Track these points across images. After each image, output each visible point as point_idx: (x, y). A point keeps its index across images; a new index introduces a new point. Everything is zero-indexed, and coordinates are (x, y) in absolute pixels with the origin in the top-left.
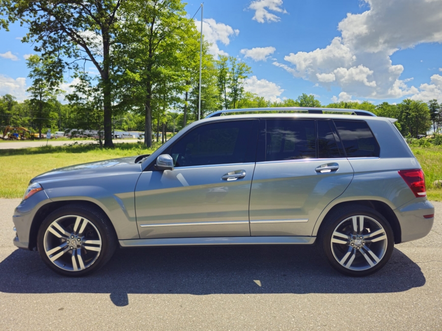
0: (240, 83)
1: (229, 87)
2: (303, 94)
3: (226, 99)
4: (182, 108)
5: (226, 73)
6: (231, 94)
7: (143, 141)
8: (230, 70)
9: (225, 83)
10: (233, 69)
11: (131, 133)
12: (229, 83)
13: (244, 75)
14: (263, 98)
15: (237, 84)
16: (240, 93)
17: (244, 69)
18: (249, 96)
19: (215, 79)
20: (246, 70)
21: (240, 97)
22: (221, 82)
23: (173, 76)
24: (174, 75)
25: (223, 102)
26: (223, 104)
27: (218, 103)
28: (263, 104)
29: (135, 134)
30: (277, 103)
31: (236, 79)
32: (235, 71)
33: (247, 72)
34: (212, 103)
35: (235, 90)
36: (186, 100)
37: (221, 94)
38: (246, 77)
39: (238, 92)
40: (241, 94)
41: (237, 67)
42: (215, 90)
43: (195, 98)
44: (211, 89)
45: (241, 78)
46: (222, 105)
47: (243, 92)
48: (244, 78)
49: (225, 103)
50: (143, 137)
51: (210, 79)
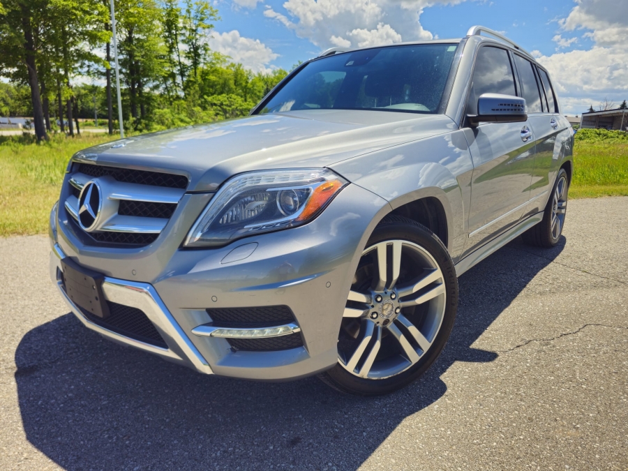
0: (201, 36)
1: (183, 41)
2: (299, 62)
3: (180, 63)
4: (103, 74)
5: (177, 16)
6: (189, 53)
7: (33, 132)
8: (184, 13)
9: (176, 35)
10: (188, 11)
11: (13, 120)
12: (183, 34)
13: (207, 22)
14: (241, 65)
15: (198, 36)
16: (204, 52)
17: (208, 12)
18: (218, 59)
19: (159, 26)
20: (211, 15)
21: (205, 59)
22: (169, 31)
23: (74, 11)
24: (76, 9)
25: (175, 66)
26: (176, 70)
27: (167, 68)
28: (242, 75)
29: (21, 122)
30: (263, 75)
31: (194, 28)
32: (192, 16)
33: (212, 17)
34: (157, 67)
35: (194, 48)
36: (108, 58)
37: (171, 52)
38: (212, 26)
39: (199, 51)
40: (205, 55)
41: (195, 7)
42: (161, 46)
43: (125, 56)
44: (152, 42)
45: (204, 28)
46: (174, 71)
47: (209, 52)
48: (208, 28)
49: (179, 68)
50: (33, 124)
51: (149, 25)
